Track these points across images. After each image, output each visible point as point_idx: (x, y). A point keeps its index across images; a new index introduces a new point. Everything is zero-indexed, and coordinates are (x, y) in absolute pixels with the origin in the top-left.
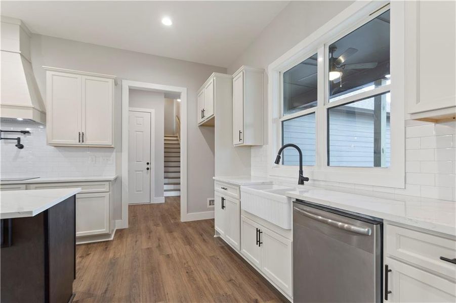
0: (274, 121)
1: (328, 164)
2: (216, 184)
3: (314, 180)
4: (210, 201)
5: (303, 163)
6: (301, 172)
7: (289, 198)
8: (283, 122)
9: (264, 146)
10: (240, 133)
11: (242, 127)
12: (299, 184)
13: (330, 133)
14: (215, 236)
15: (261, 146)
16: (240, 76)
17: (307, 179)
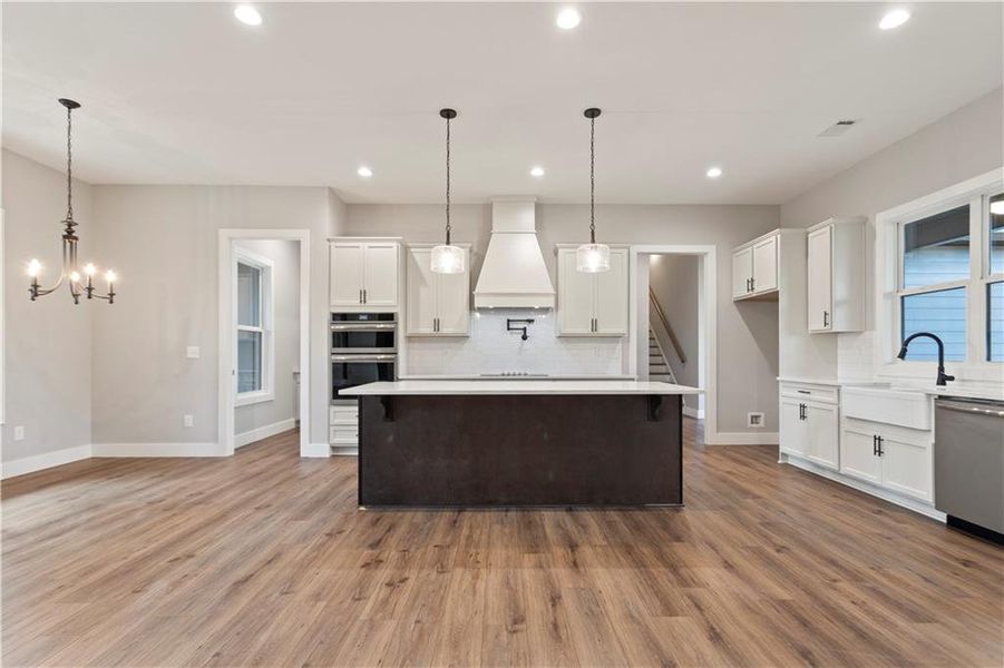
0: (888, 296)
1: (989, 359)
2: (784, 387)
3: (963, 380)
4: (752, 417)
5: (945, 358)
6: (941, 369)
7: (929, 395)
8: (903, 297)
9: (866, 333)
10: (826, 314)
11: (828, 305)
12: (938, 384)
13: (992, 318)
14: (780, 462)
15: (861, 332)
16: (824, 233)
17: (952, 378)
